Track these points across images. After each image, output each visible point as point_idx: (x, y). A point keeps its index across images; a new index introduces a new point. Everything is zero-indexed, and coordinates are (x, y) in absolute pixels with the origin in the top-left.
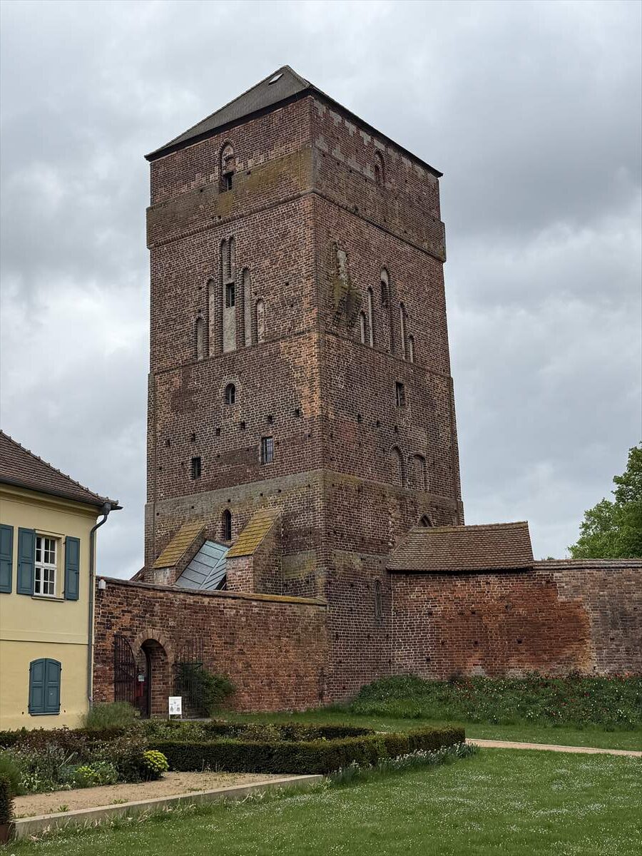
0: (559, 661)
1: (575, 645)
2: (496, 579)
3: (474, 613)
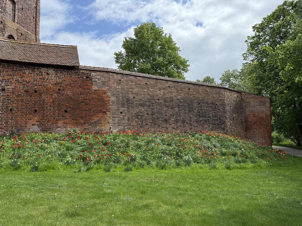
0: (90, 124)
1: (101, 115)
2: (54, 72)
3: (36, 92)
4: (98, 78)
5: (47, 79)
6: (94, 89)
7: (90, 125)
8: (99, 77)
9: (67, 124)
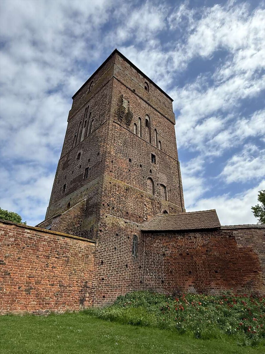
1: (252, 275)
2: (200, 235)
3: (188, 254)
4: (240, 236)
5: (196, 242)
6: (239, 247)
7: (242, 287)
8: (242, 234)
9: (219, 285)
